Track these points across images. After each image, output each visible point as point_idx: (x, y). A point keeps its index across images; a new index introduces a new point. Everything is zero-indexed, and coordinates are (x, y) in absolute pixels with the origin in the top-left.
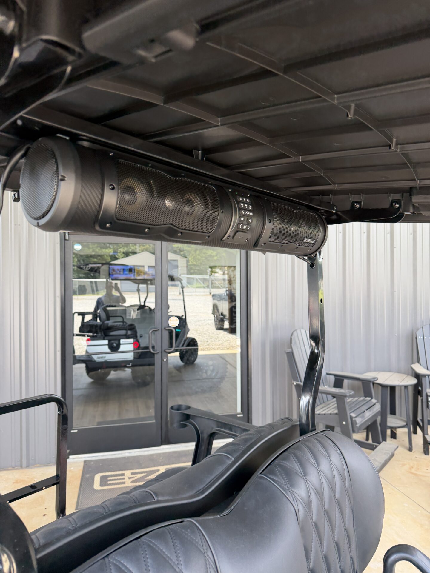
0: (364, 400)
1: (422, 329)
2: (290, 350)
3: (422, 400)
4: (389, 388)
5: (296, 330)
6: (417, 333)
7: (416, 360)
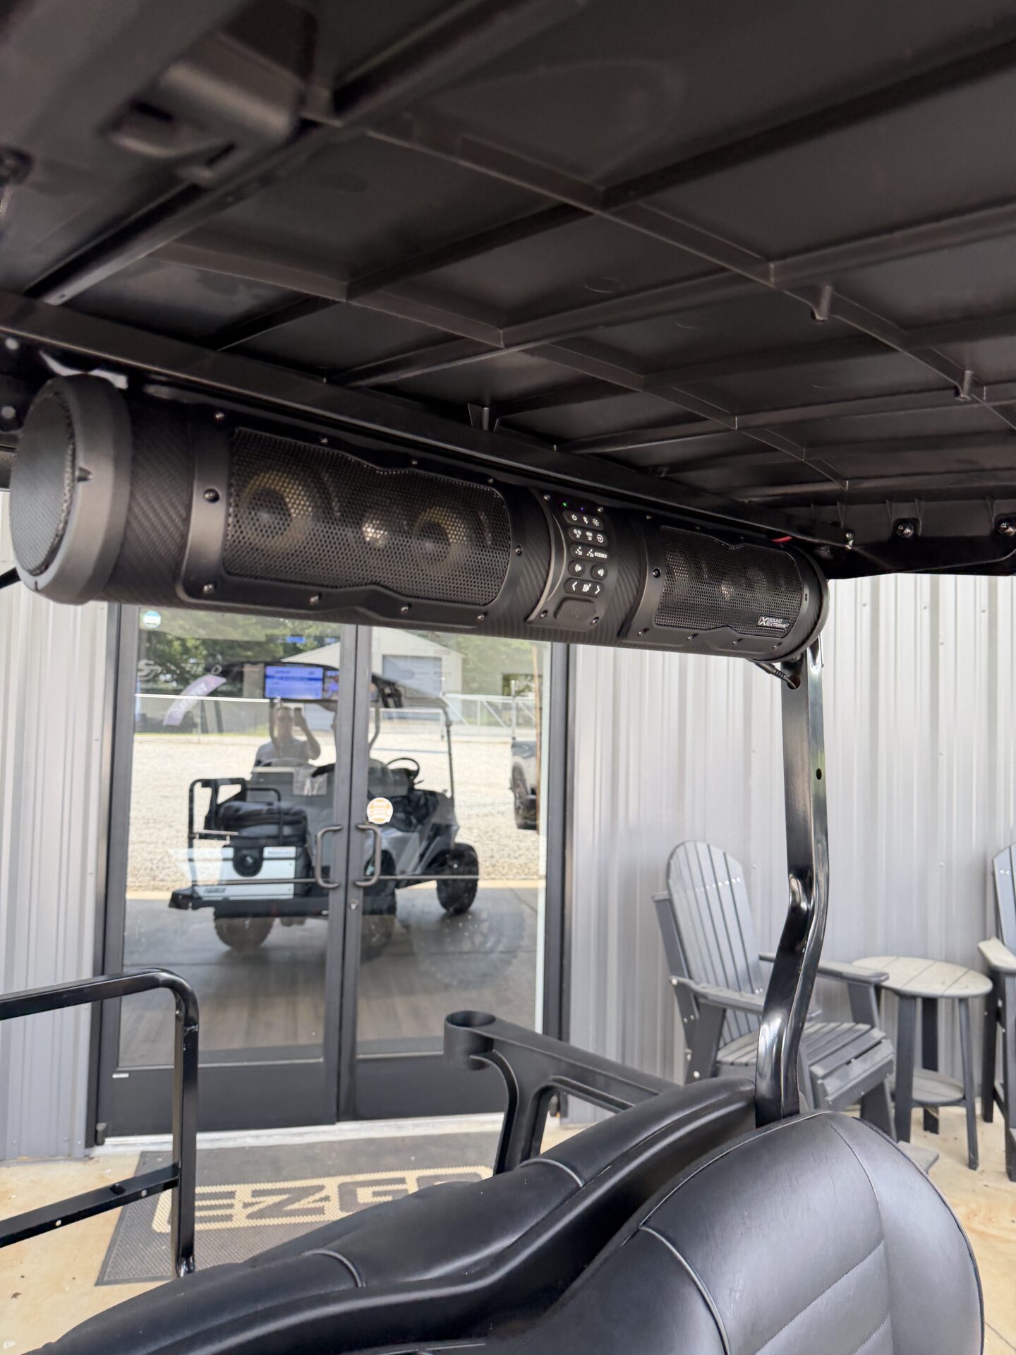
0: (851, 1028)
1: (1008, 850)
2: (663, 894)
3: (1005, 1035)
4: (919, 1003)
5: (683, 844)
6: (996, 862)
7: (994, 931)
